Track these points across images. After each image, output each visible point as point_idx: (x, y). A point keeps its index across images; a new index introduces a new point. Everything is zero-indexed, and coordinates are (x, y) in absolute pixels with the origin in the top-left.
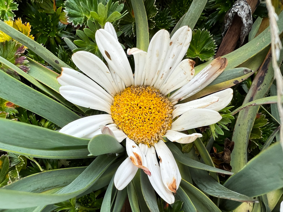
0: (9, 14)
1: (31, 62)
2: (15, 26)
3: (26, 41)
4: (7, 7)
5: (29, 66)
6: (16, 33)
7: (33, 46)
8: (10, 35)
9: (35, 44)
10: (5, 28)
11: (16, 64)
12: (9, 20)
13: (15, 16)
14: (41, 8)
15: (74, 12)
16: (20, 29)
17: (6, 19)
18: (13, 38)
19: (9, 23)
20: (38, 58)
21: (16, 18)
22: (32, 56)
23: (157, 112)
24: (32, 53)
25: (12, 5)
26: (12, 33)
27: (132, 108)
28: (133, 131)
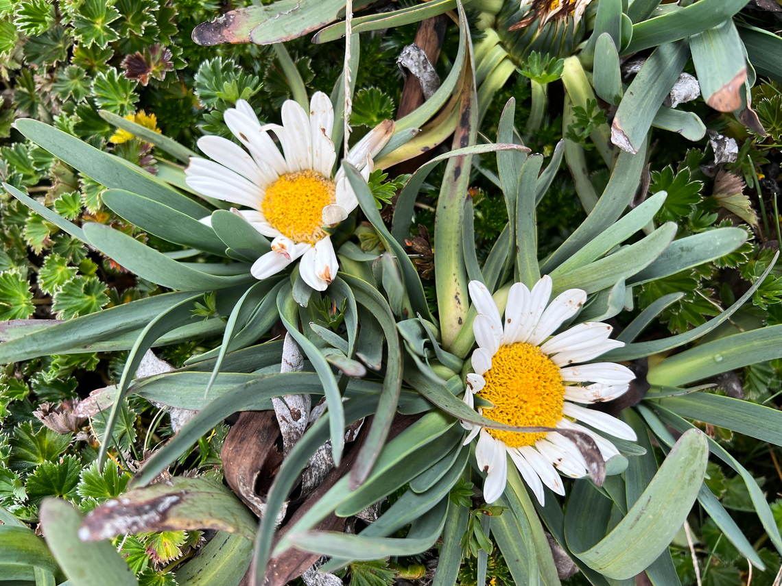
0: (130, 107)
1: (159, 162)
2: (137, 120)
3: (151, 137)
4: (126, 99)
5: (157, 167)
6: (139, 128)
7: (159, 141)
8: (132, 132)
9: (162, 139)
10: (126, 125)
11: (141, 166)
12: (130, 115)
13: (137, 109)
14: (169, 94)
15: (207, 92)
16: (144, 124)
17: (126, 113)
18: (135, 135)
19: (130, 118)
20: (168, 156)
21: (137, 111)
22: (160, 154)
23: (316, 200)
24: (160, 150)
25: (132, 97)
26: (134, 129)
27: (285, 199)
28: (290, 227)
